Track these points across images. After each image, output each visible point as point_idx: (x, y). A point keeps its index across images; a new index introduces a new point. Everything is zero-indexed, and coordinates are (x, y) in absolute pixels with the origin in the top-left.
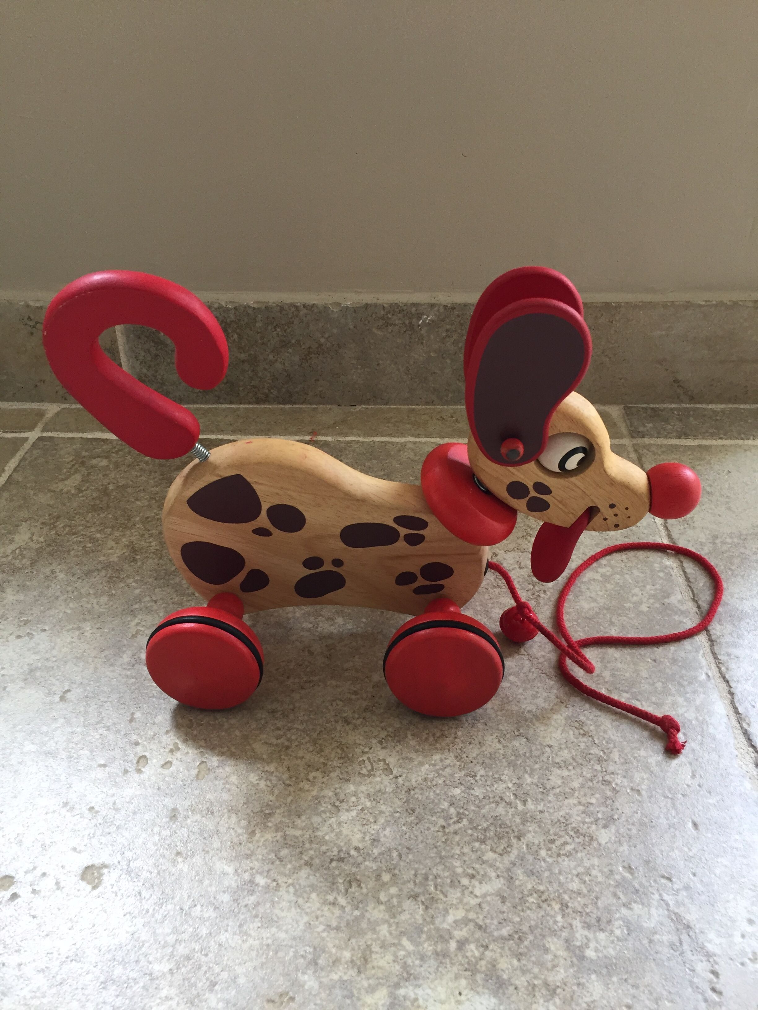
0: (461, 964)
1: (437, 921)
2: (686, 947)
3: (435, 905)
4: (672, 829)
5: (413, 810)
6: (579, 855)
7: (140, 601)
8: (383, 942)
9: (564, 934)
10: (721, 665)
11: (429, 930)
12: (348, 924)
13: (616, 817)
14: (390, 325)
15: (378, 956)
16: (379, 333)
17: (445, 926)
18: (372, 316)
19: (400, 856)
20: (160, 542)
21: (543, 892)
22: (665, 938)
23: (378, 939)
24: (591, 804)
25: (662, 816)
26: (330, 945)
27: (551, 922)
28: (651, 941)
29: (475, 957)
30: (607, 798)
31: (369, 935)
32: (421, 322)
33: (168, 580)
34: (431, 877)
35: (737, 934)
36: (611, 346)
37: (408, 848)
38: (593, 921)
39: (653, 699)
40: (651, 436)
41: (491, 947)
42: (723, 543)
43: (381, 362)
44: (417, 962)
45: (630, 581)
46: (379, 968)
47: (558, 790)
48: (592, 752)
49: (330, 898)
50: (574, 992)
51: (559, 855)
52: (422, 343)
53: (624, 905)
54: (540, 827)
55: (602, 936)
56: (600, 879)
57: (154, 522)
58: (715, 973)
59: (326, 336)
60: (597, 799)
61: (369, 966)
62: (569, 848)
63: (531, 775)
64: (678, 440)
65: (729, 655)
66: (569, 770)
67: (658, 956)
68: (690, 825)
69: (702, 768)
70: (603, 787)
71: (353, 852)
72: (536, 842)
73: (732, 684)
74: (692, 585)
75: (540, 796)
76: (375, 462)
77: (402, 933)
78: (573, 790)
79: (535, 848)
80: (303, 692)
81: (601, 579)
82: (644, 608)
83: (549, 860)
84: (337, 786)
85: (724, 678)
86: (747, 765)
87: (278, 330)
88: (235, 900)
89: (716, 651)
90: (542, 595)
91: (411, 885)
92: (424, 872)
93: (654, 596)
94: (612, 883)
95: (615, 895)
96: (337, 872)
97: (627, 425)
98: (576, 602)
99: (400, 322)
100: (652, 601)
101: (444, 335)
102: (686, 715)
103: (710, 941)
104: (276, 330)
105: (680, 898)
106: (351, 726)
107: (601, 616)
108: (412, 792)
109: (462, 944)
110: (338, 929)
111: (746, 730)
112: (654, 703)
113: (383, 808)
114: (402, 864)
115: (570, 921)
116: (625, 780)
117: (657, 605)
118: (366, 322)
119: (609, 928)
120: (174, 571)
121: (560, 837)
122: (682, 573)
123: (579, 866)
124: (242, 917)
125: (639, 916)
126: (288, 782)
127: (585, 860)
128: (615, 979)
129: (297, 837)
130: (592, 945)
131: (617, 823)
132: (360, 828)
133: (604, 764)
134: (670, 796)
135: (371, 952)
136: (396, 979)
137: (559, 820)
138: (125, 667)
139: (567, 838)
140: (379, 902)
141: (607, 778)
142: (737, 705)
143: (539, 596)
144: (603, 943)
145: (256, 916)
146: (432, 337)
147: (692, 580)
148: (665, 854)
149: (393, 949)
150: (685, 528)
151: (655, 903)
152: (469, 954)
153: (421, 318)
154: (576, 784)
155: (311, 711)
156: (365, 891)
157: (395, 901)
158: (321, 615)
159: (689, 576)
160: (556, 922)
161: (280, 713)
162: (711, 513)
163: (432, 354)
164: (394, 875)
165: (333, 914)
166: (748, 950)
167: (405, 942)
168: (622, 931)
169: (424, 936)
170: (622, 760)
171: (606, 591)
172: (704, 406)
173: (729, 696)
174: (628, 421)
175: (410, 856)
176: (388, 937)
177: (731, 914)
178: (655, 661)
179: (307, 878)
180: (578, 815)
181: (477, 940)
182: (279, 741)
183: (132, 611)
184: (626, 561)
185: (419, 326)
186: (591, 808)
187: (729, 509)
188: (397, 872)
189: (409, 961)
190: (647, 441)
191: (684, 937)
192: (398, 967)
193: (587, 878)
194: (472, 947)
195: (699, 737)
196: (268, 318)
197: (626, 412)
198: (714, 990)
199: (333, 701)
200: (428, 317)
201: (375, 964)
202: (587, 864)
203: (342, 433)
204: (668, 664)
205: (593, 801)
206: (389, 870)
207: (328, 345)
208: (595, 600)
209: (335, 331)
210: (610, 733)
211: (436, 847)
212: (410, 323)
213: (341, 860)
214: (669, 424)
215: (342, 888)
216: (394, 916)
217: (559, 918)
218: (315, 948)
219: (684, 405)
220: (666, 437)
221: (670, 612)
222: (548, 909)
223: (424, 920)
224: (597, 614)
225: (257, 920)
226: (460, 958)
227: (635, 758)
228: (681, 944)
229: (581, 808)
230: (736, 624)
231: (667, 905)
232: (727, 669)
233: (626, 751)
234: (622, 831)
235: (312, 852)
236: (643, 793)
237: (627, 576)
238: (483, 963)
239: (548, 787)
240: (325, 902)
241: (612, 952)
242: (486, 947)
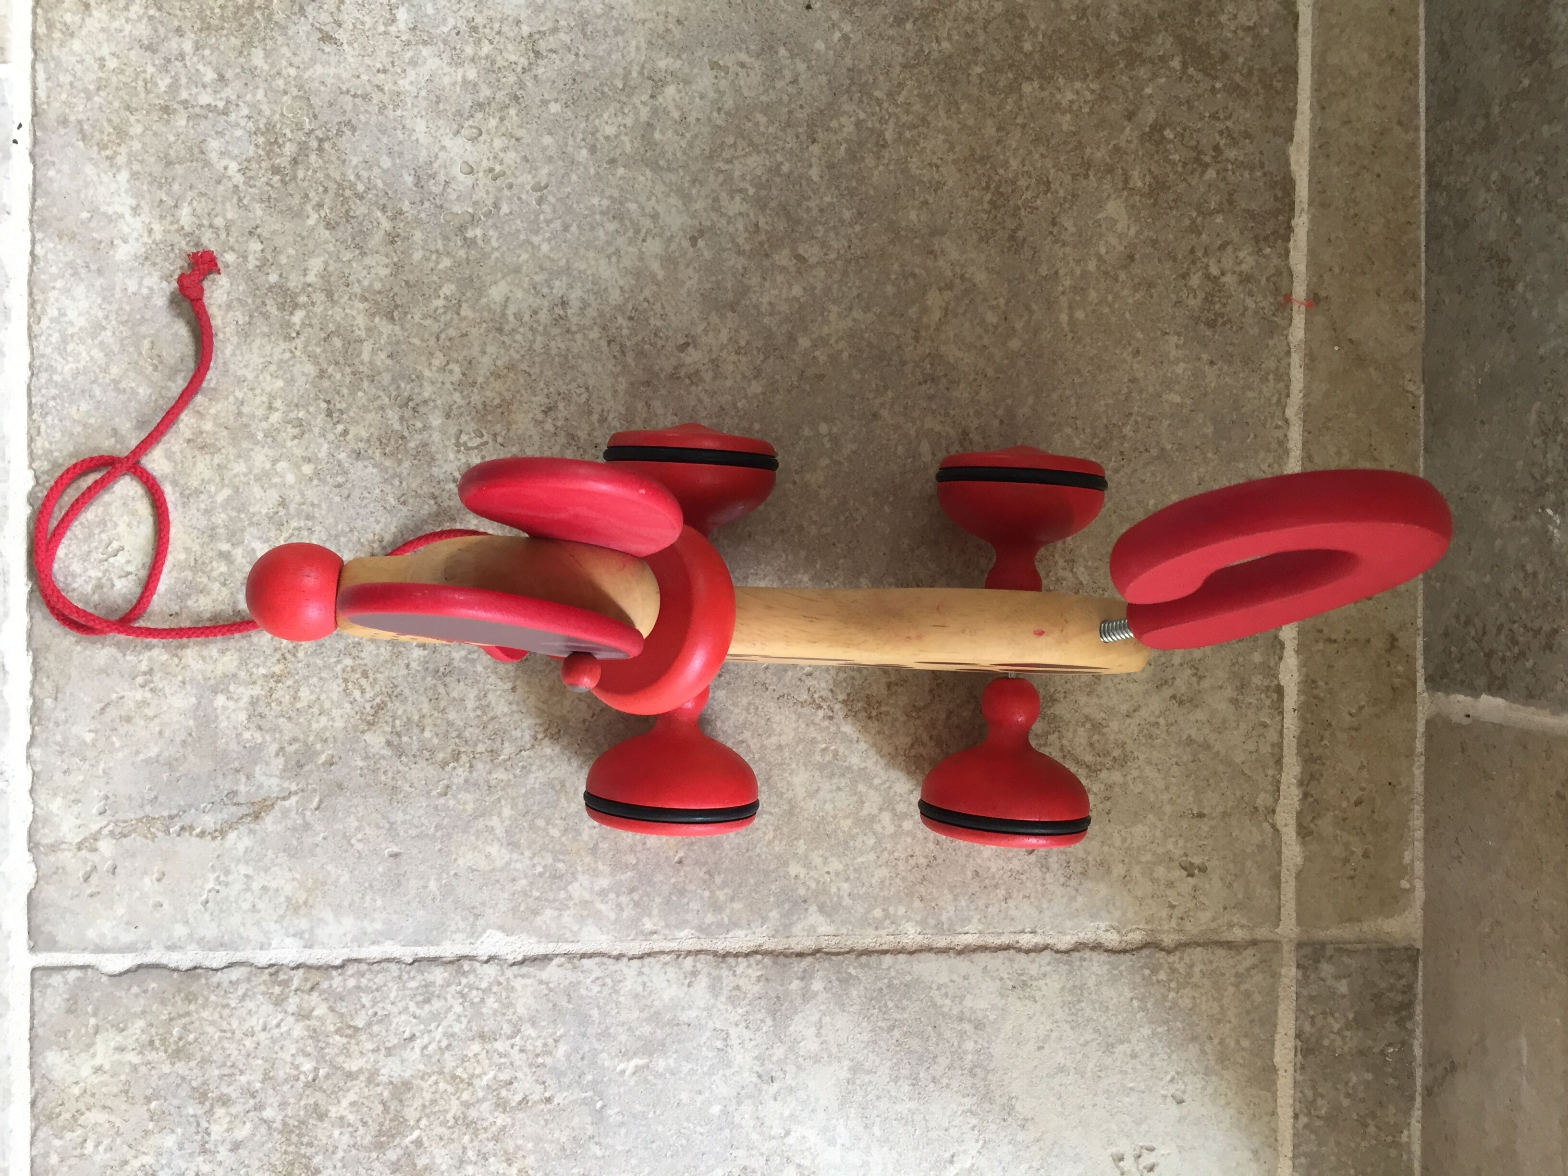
0: (202, 555)
1: (253, 530)
2: (234, 809)
3: (273, 528)
4: (387, 826)
5: (404, 503)
6: (347, 706)
7: (792, 56)
8: (226, 467)
9: (242, 674)
10: (673, 956)
11: (241, 520)
12: (247, 426)
13: (403, 758)
14: (1545, 442)
15: (208, 461)
16: (1533, 417)
17: (247, 537)
18: (1560, 395)
19: (339, 486)
20: (950, 57)
21: (294, 655)
22: (242, 788)
23: (229, 461)
24: (423, 730)
25: (408, 817)
26: (219, 406)
27: (256, 661)
28: (238, 771)
29: (212, 570)
30: (432, 752)
31: (232, 451)
32: (1550, 512)
33: (848, 91)
34: (310, 523)
35: (250, 871)
36: (1507, 941)
37: (349, 496)
38: (259, 710)
39: (604, 845)
40: (1304, 982)
41: (224, 589)
42: (962, 1034)
43: (1487, 426)
44: (203, 506)
45: (859, 860)
46: (194, 464)
47: (441, 690)
48: (506, 744)
49: (278, 404)
50: (175, 676)
51: (346, 681)
52: (1515, 518)
53: (282, 748)
54: (386, 661)
55: (243, 716)
56: (315, 726)
57: (1010, 33)
58: (202, 834)
59: (1529, 296)
60: (430, 740)
61: (197, 452)
62: (357, 694)
63: (466, 659)
64: (1292, 1033)
65: (694, 973)
66: (474, 710)
67: (220, 777)
68: (395, 849)
69: (486, 885)
70: (449, 750)
71: (340, 428)
72: (363, 655)
73: (635, 963)
74: (853, 956)
75: (431, 666)
76: (1209, 430)
77: (236, 490)
78: (443, 711)
79: (355, 652)
80: (603, 343)
81: (864, 813)
82: (794, 869)
83: (339, 668)
84: (439, 402)
85: (649, 955)
86: (494, 946)
87: (1537, 180)
88: (270, 289)
89: (702, 957)
90: (821, 713)
91: (298, 498)
92: (317, 515)
93: (825, 891)
94: (311, 738)
95: (295, 740)
96: (311, 409)
97: (1345, 943)
98: (805, 765)
99: (1550, 464)
100: (813, 885)
101: (1529, 568)
102: (576, 885)
103: (239, 838)
104: (1537, 174)
105: (293, 814)
106: (540, 417)
107: (774, 799)
108: (432, 502)
109: (226, 557)
110: (240, 414)
111: (551, 959)
112: (596, 844)
113: (407, 464)
114: (327, 489)
115: (259, 682)
116: (461, 780)
117: (802, 891)
118: (1550, 385)
119: (252, 726)
120: (871, 97)
121: (372, 685)
122: (885, 947)
123: (332, 702)
124: (250, 301)
125: (267, 764)
126: (443, 336)
127: (340, 711)
128: (191, 723)
129: (359, 356)
130: (231, 704)
131: (395, 758)
132: (376, 434)
133: (487, 757)
134: (439, 834)
135: (213, 454)
136: (182, 482)
137: (396, 686)
138: (648, 66)
139: (369, 694)
140: (275, 462)
141: (464, 758)
142: (597, 960)
143: (820, 707)
144: (233, 716)
145: (251, 317)
146: (1525, 540)
147: (864, 959)
148: (353, 810)
149: (218, 479)
150: (1001, 979)
151: (286, 784)
152: (214, 564)
153: (1555, 512)
154: (452, 715)
155: (566, 357)
156: (289, 444)
157: (276, 480)
158: (766, 358)
159: (874, 958)
160: (258, 666)
161: (562, 313)
162: (1048, 1036)
163: (1498, 542)
164: (311, 479)
165: (258, 408)
166: (231, 878)
167: (226, 492)
168: (248, 741)
169: (234, 514)
170: (493, 783)
171: (835, 817)
172: (1417, 1113)
173: (615, 953)
174: (1360, 947)
175: (337, 499)
176: (230, 474)
177: (274, 869)
178: (680, 862)
179: (303, 374)
180: (405, 711)
181: (231, 575)
182: (511, 318)
183: (771, 48)
184: (912, 862)
185: (1543, 509)
186: (416, 730)
187: (1061, 1069)
188: (315, 482)
189: (202, 497)
190: (1290, 973)
191: (244, 810)
192: (196, 484)
193: (316, 710)
194: (223, 568)
195: (536, 894)
196: (1557, 148)
197: (1392, 949)
198: (183, 828)
199: (587, 389)
200: (1559, 528)
201: (199, 458)
202: (336, 713)
203: (1313, 360)
204: (673, 880)
205: (427, 734)
206: (317, 473)
207: (1514, 302)
208: (812, 794)
209: (1535, 313)
210: (541, 773)
211: (351, 531)
212: (1547, 488)
213: (329, 414)
214: (1348, 1026)
215: (292, 415)
216: (258, 479)
217: (262, 671)
218: (215, 389)
219: (1419, 1072)
220: (1299, 1010)
221: (787, 906)
222: (274, 660)
223: (254, 514)
224: (781, 795)
225: (247, 319)
226: (210, 554)
227: (499, 800)
228: (236, 804)
229: (416, 718)
230: (763, 1002)
231: (284, 799)
232: (666, 964)
233: (509, 790)
234: (384, 763)
235: (338, 376)
236: (442, 801)
237: (872, 856)
238: (205, 580)
239: (448, 679)
240: (272, 397)
241: (224, 724)
242: (224, 584)
